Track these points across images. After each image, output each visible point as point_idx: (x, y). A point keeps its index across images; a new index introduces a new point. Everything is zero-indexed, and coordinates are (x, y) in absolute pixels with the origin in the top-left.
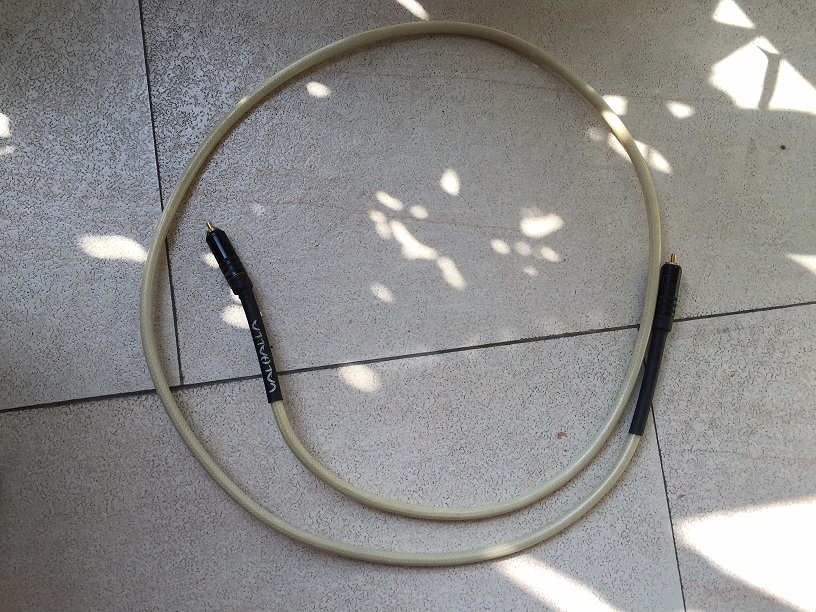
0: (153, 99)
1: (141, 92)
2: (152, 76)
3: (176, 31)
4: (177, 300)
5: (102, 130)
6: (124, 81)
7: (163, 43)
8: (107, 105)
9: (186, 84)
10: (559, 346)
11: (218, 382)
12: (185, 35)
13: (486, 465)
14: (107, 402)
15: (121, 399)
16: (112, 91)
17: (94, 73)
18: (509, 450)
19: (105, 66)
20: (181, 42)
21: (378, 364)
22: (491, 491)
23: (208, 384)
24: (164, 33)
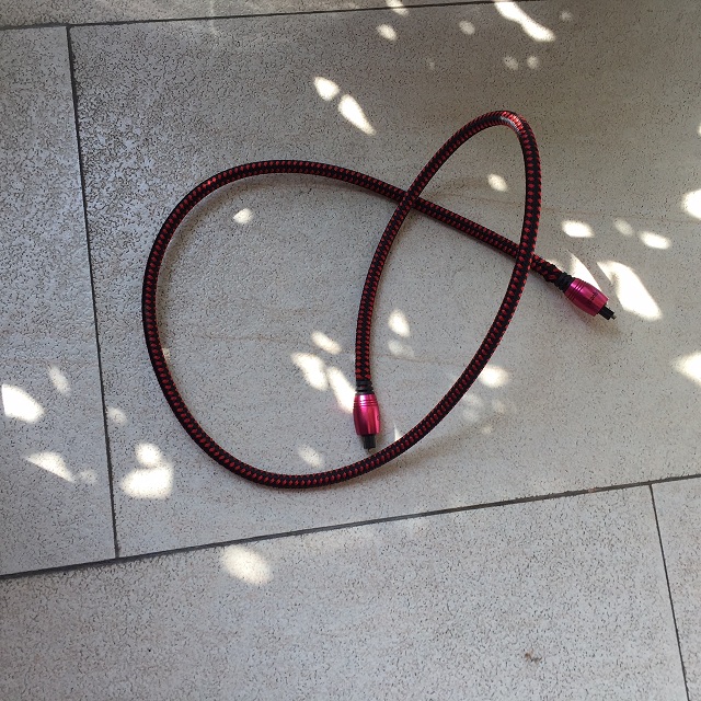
0: (89, 217)
1: (74, 208)
2: (88, 190)
3: (116, 137)
4: (113, 454)
5: (28, 252)
6: (54, 195)
7: (101, 152)
8: (34, 223)
9: (127, 200)
10: (560, 507)
11: (160, 554)
12: (128, 143)
13: (477, 651)
14: (26, 579)
15: (43, 576)
16: (40, 207)
17: (19, 185)
18: (504, 634)
19: (34, 178)
20: (122, 151)
21: (350, 530)
22: (483, 683)
23: (148, 556)
24: (102, 140)
